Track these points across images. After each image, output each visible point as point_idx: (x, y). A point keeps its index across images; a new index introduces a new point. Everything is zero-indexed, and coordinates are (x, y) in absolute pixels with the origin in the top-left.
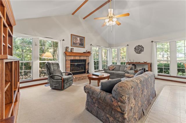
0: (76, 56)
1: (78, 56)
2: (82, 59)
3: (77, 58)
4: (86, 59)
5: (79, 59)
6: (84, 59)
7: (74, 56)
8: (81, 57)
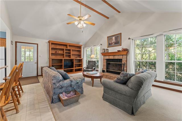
0: (110, 56)
1: (112, 55)
2: (116, 58)
3: (111, 57)
4: (121, 58)
5: (113, 58)
6: (119, 58)
7: (109, 56)
8: (115, 57)
